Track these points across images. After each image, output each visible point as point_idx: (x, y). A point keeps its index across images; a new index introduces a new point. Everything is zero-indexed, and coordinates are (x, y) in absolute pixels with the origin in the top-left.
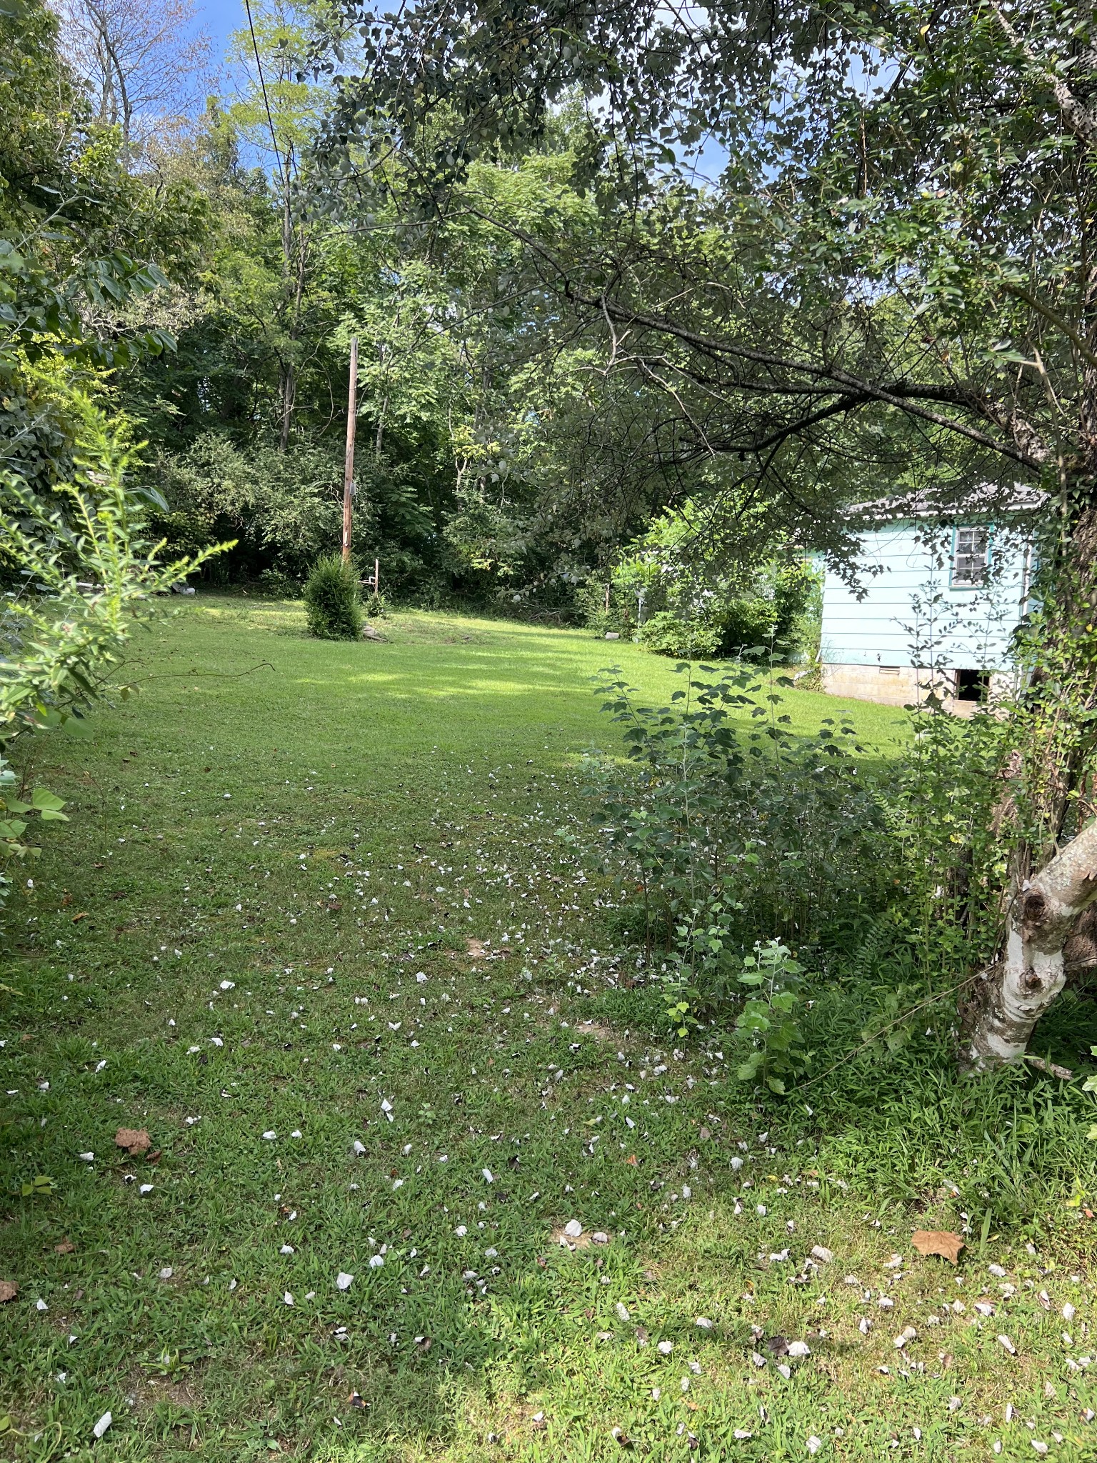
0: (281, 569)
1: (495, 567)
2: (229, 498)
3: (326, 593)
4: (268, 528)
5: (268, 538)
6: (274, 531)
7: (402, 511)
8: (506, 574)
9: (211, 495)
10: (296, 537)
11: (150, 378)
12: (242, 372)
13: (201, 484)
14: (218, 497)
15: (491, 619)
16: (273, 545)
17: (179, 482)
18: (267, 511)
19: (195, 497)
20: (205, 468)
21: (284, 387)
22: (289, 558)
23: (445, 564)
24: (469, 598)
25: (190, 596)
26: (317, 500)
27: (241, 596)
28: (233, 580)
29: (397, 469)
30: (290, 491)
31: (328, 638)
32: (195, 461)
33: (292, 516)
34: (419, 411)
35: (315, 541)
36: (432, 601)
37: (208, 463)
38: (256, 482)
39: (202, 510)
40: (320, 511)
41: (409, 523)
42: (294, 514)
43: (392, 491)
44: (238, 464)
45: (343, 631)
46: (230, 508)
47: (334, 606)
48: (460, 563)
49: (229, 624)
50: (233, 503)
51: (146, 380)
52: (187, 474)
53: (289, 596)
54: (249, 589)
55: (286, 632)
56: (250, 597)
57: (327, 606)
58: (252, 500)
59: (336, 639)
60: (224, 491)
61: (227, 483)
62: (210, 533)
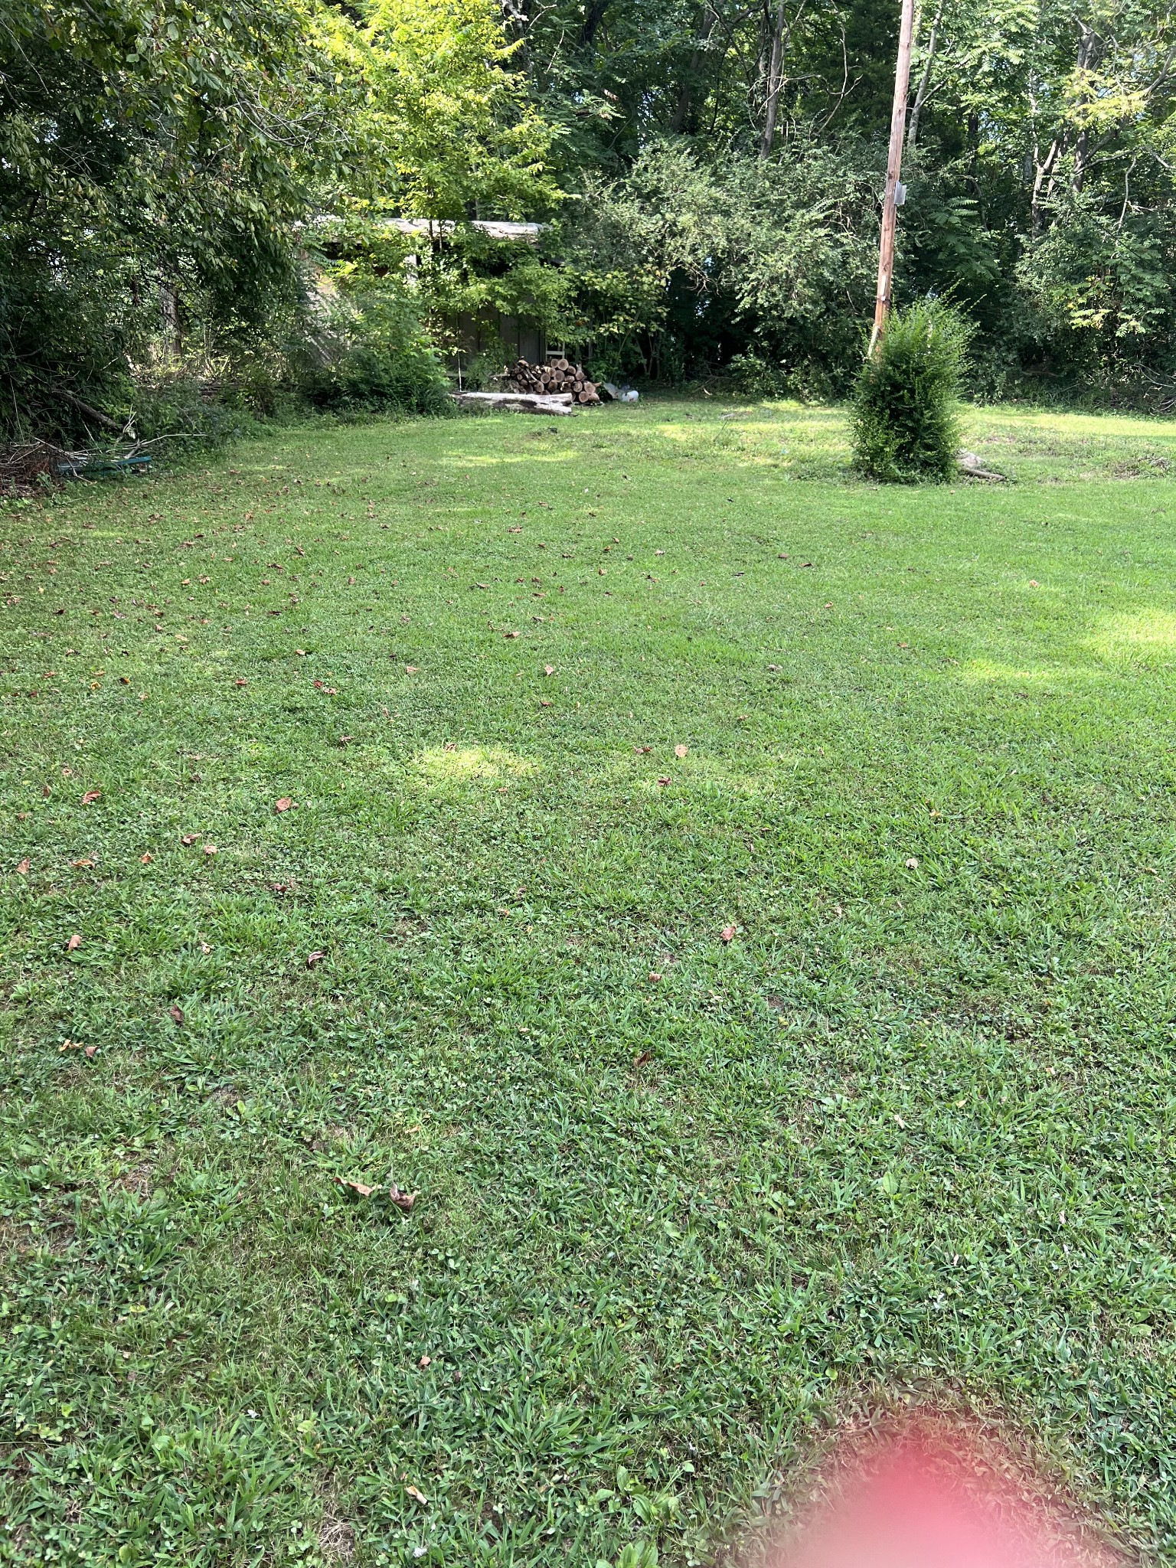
0: (759, 352)
1: (1112, 322)
2: (688, 243)
3: (896, 387)
4: (746, 287)
5: (746, 303)
6: (754, 291)
7: (952, 240)
8: (1132, 333)
9: (661, 243)
10: (787, 298)
11: (575, 66)
12: (703, 42)
13: (647, 226)
14: (671, 243)
15: (1091, 412)
16: (751, 317)
17: (615, 226)
18: (744, 258)
19: (637, 246)
20: (651, 199)
21: (768, 59)
22: (769, 335)
23: (1018, 325)
24: (1053, 381)
25: (631, 404)
26: (822, 232)
27: (699, 397)
28: (690, 376)
29: (943, 172)
30: (781, 223)
31: (896, 480)
32: (637, 188)
33: (782, 263)
34: (1006, 46)
35: (815, 303)
36: (991, 389)
37: (656, 191)
38: (726, 214)
39: (648, 266)
40: (826, 251)
41: (962, 260)
42: (786, 259)
43: (937, 208)
44: (700, 188)
45: (926, 464)
46: (690, 259)
47: (910, 413)
48: (1045, 322)
49: (702, 457)
50: (693, 251)
51: (569, 70)
52: (626, 211)
53: (770, 394)
54: (713, 388)
55: (810, 471)
56: (714, 399)
57: (895, 415)
58: (724, 243)
59: (911, 482)
60: (681, 233)
61: (686, 219)
62: (659, 303)
